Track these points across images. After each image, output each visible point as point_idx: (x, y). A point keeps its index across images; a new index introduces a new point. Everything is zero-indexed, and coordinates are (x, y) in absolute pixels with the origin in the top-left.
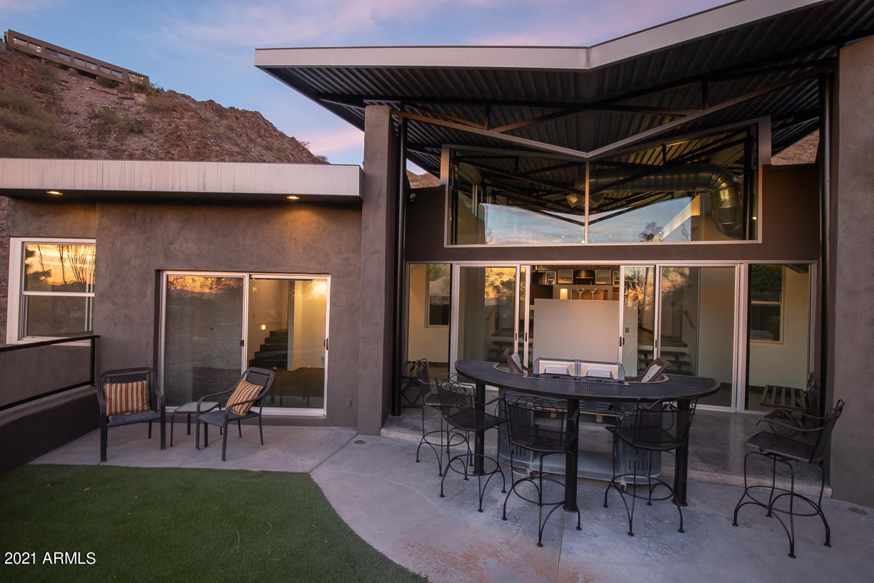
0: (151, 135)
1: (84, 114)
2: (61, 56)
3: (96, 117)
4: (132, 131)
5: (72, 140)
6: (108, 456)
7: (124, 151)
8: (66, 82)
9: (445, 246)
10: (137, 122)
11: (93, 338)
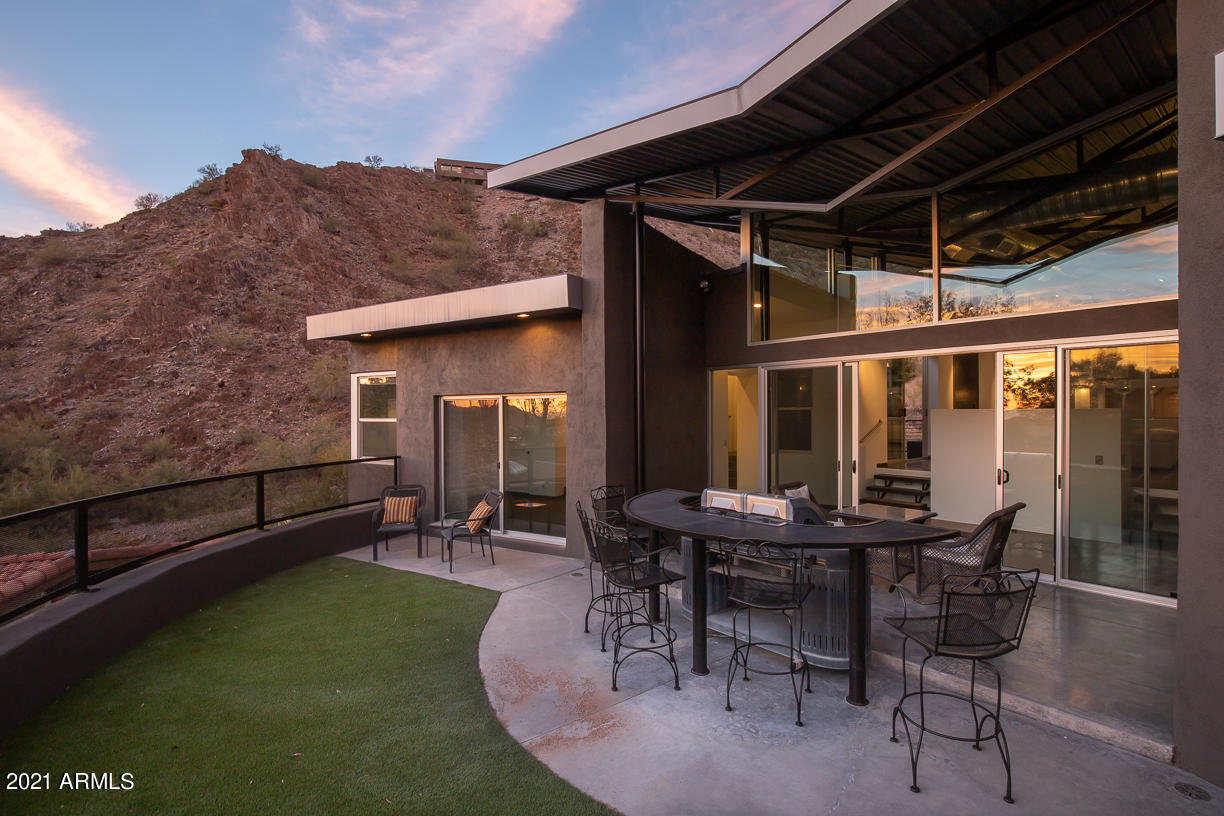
0: (554, 236)
1: (494, 224)
2: (477, 171)
3: (506, 227)
4: (537, 235)
5: (485, 256)
6: (379, 556)
7: (530, 259)
8: (480, 197)
9: (749, 344)
10: (542, 224)
11: (395, 458)
